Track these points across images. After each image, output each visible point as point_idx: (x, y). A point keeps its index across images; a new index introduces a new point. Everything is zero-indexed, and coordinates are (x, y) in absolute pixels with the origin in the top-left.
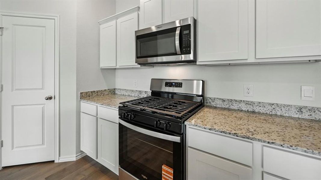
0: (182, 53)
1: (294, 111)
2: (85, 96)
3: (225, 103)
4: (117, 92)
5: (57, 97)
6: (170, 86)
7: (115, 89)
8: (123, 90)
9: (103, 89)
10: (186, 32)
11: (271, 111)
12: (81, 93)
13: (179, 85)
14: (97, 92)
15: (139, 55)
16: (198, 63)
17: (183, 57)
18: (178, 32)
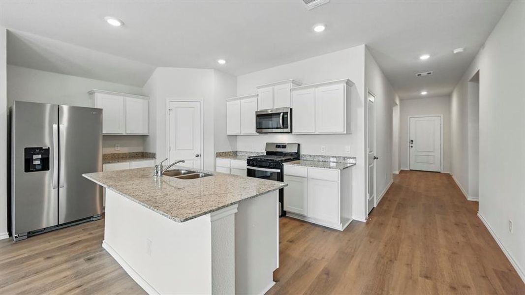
0: (284, 127)
1: (342, 159)
2: (219, 155)
3: (312, 157)
4: (238, 154)
5: (202, 156)
6: (279, 148)
7: (237, 151)
8: (243, 152)
9: (229, 151)
10: (286, 116)
12: (217, 153)
13: (284, 147)
14: (226, 153)
15: (258, 127)
16: (293, 133)
17: (285, 130)
18: (282, 114)
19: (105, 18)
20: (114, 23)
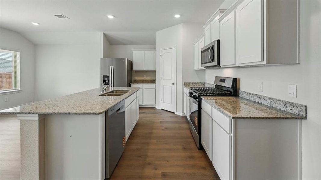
1: (282, 105)
2: (187, 84)
5: (176, 84)
6: (221, 81)
7: (204, 83)
11: (270, 104)
12: (184, 83)
13: (224, 81)
14: (193, 83)
18: (210, 48)
19: (107, 15)
20: (111, 17)
